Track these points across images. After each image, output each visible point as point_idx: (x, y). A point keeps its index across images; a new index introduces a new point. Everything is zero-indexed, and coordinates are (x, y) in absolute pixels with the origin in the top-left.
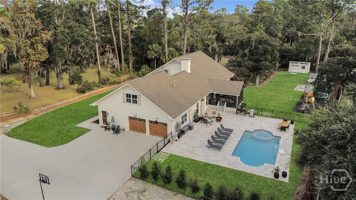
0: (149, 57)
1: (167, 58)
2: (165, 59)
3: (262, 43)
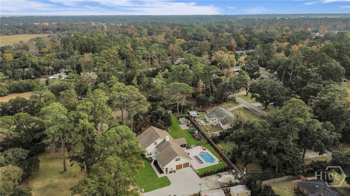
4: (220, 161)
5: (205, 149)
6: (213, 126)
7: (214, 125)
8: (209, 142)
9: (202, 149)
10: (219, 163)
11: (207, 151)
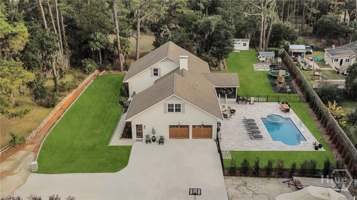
0: (92, 49)
1: (120, 49)
2: (117, 51)
3: (220, 27)
4: (320, 146)
5: (287, 111)
6: (338, 73)
7: (341, 72)
8: (309, 99)
9: (280, 110)
10: (316, 148)
11: (292, 115)
